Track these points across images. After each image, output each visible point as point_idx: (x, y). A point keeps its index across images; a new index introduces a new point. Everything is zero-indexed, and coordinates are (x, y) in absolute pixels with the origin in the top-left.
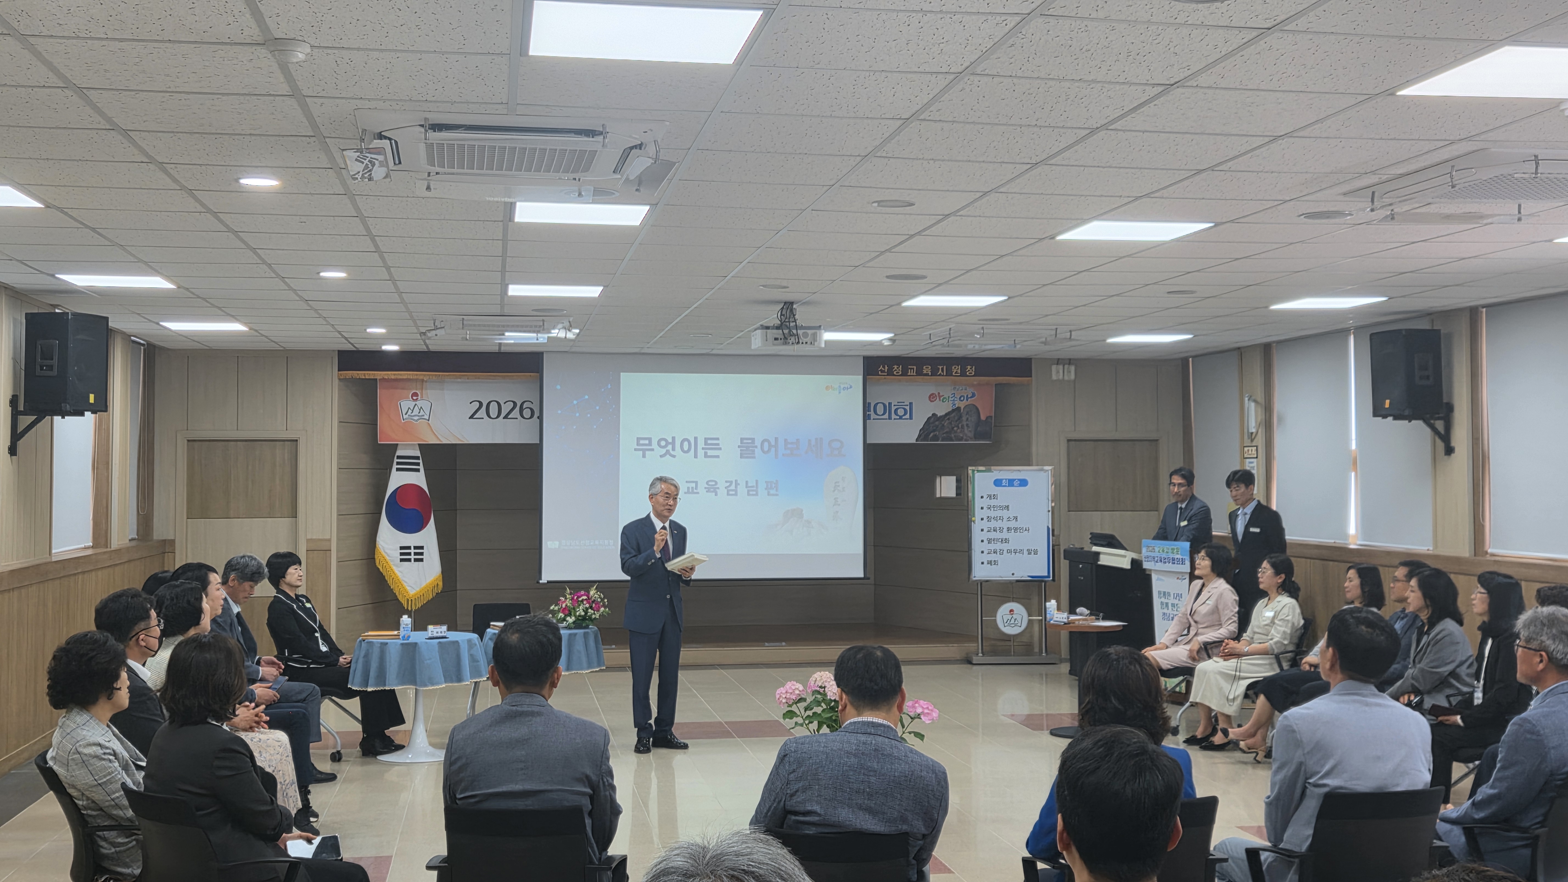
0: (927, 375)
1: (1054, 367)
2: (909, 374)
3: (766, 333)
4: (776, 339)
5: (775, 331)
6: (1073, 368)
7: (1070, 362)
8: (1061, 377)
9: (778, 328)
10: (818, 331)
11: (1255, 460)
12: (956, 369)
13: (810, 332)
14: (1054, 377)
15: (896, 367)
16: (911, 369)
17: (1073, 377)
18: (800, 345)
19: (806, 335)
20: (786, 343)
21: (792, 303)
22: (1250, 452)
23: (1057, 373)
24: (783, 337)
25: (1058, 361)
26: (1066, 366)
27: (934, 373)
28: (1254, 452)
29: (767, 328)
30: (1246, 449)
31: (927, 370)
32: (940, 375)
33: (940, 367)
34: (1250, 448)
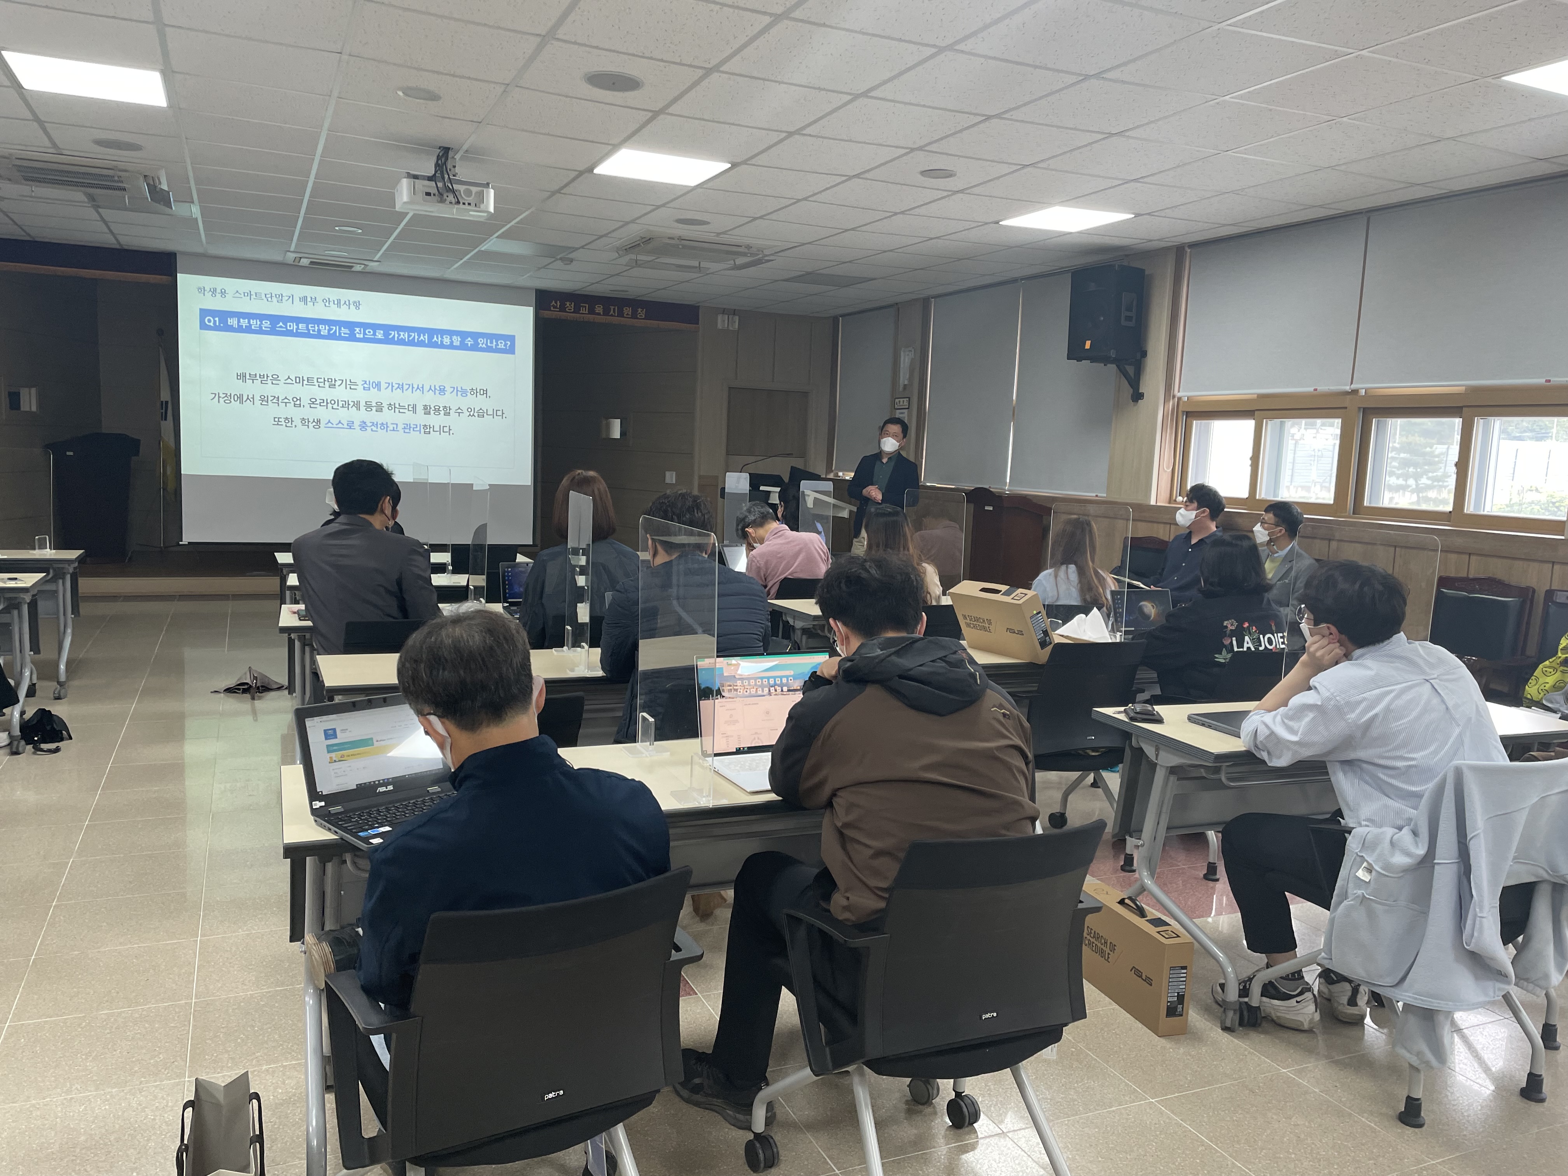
0: (599, 314)
1: (720, 317)
2: (581, 312)
3: (414, 183)
4: (428, 194)
5: (427, 183)
6: (737, 318)
7: (734, 312)
8: (726, 326)
9: (430, 179)
10: (485, 190)
11: (906, 411)
12: (628, 311)
13: (474, 189)
14: (720, 326)
15: (568, 304)
16: (583, 306)
17: (737, 326)
18: (461, 205)
19: (469, 193)
20: (442, 201)
21: (448, 149)
22: (901, 403)
23: (722, 322)
24: (437, 193)
25: (724, 311)
26: (731, 317)
27: (606, 313)
28: (906, 403)
29: (416, 177)
30: (897, 400)
31: (599, 309)
32: (612, 315)
33: (612, 308)
34: (902, 400)
